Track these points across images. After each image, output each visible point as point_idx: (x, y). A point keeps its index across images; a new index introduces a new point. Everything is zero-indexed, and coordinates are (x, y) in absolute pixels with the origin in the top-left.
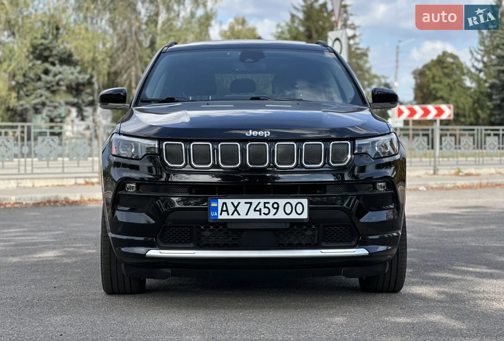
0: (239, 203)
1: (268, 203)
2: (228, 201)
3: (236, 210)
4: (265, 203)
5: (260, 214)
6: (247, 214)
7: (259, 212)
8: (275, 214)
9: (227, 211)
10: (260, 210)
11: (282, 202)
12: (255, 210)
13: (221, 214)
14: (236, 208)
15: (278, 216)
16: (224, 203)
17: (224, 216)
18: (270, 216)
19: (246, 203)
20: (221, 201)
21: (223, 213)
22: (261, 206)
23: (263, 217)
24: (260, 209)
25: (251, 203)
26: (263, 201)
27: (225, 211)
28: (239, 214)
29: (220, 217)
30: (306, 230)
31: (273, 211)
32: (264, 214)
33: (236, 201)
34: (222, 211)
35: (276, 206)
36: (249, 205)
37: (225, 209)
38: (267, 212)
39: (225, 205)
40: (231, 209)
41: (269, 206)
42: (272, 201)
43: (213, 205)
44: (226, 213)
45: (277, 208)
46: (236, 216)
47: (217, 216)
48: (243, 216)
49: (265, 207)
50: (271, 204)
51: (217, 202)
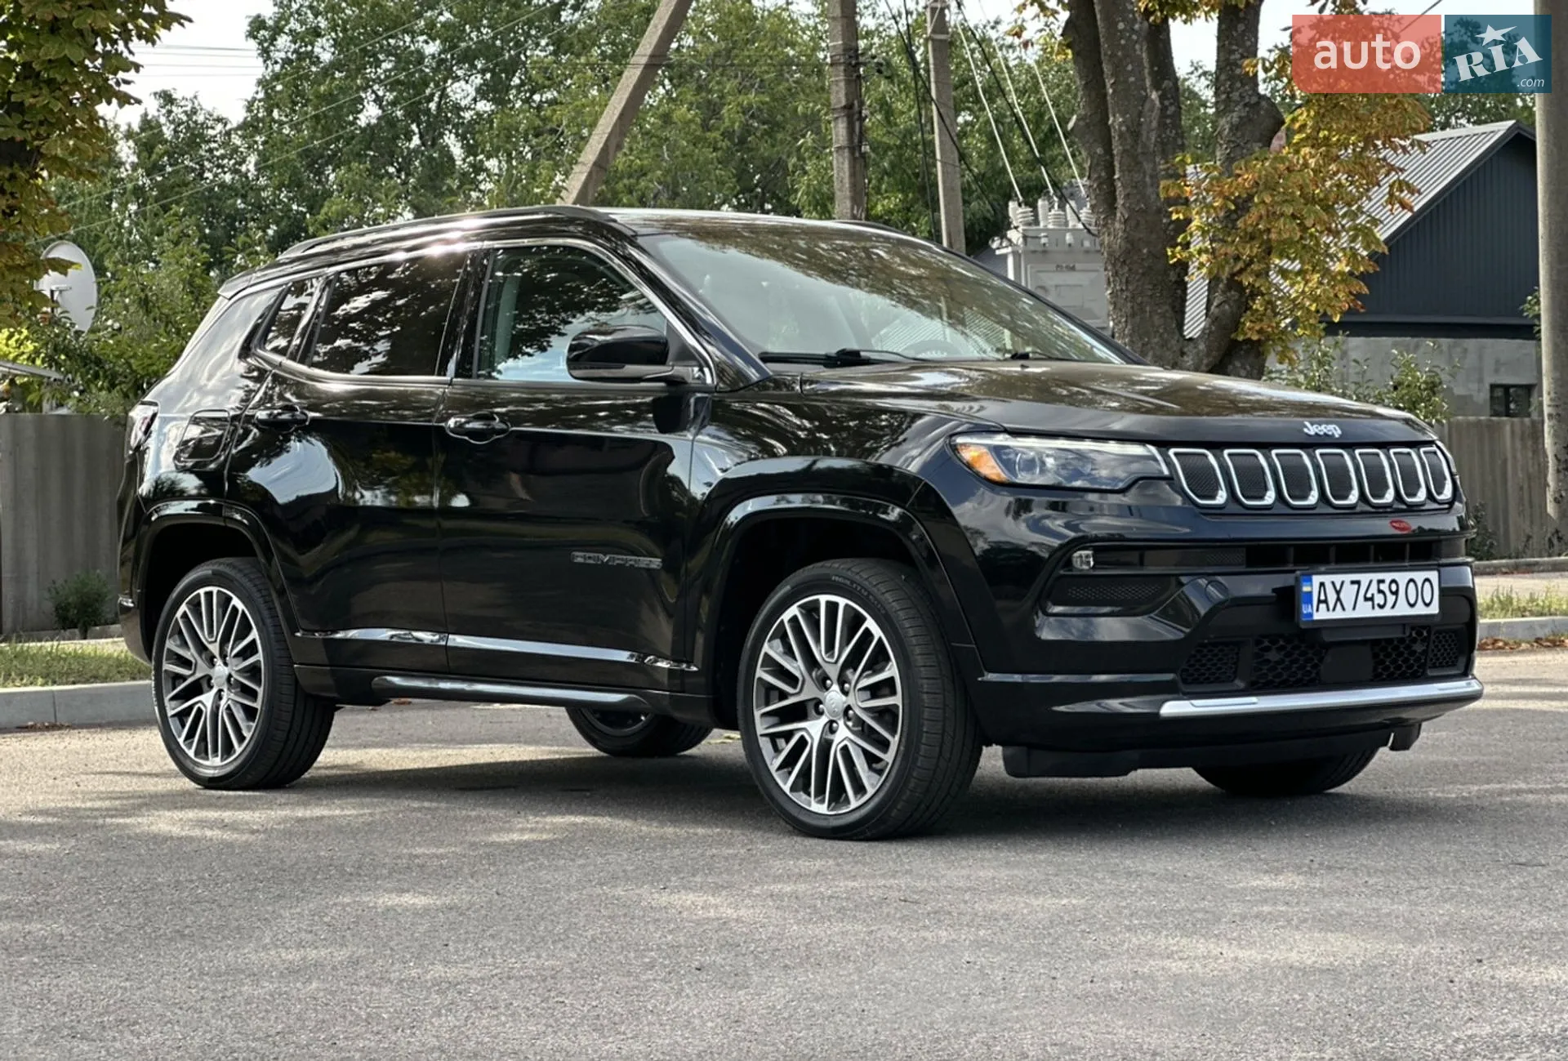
0: (1343, 583)
1: (1385, 581)
2: (1327, 579)
3: (1338, 599)
4: (1381, 581)
5: (1373, 607)
6: (1354, 608)
7: (1370, 603)
8: (1393, 607)
9: (1325, 601)
10: (1372, 599)
11: (1402, 579)
12: (1366, 599)
13: (1317, 610)
14: (1338, 593)
15: (1398, 612)
16: (1322, 584)
17: (1321, 614)
18: (1387, 612)
19: (1353, 582)
20: (1317, 579)
21: (1320, 606)
22: (1373, 589)
23: (1378, 613)
24: (1373, 595)
25: (1358, 583)
26: (1375, 577)
27: (1322, 602)
28: (1344, 609)
29: (1317, 617)
31: (1391, 598)
32: (1379, 605)
33: (1338, 579)
34: (1320, 601)
35: (1394, 587)
36: (1356, 586)
37: (1322, 597)
38: (1382, 603)
39: (1322, 589)
40: (1332, 597)
41: (1384, 587)
42: (1388, 576)
43: (1306, 589)
44: (1324, 606)
45: (1396, 593)
46: (1339, 614)
47: (1311, 615)
48: (1349, 614)
49: (1380, 591)
50: (1388, 582)
51: (1311, 580)
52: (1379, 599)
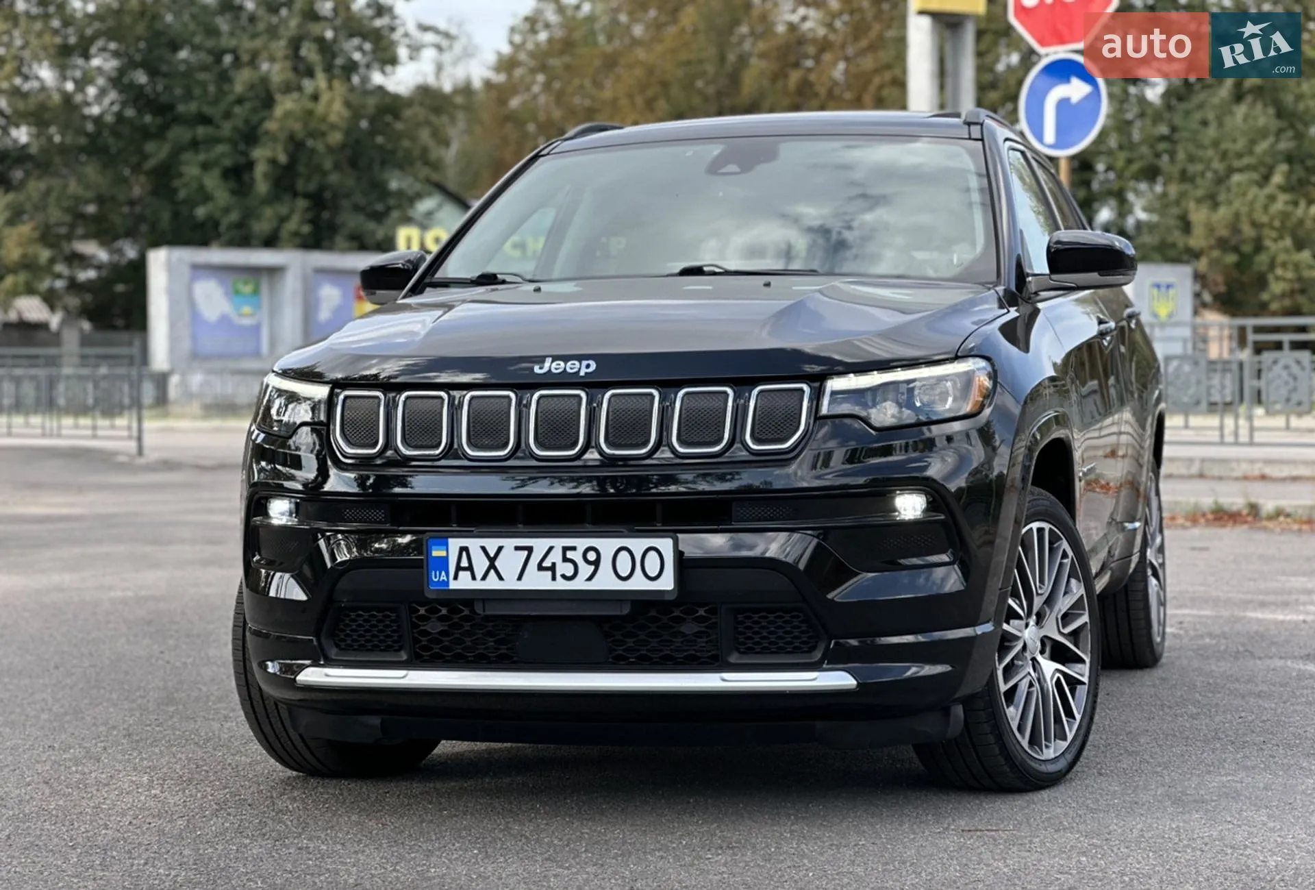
0: (500, 549)
1: (574, 548)
2: (474, 544)
3: (492, 566)
4: (565, 549)
5: (554, 578)
6: (520, 578)
7: (549, 573)
8: (590, 579)
9: (470, 568)
10: (553, 568)
11: (607, 546)
12: (540, 567)
13: (456, 578)
14: (492, 560)
15: (597, 585)
16: (464, 549)
17: (464, 582)
18: (579, 584)
19: (517, 548)
20: (455, 544)
21: (461, 573)
22: (556, 556)
23: (561, 585)
24: (554, 564)
25: (530, 550)
26: (559, 543)
27: (464, 569)
28: (501, 578)
29: (453, 585)
30: (679, 620)
31: (585, 570)
32: (564, 576)
33: (492, 544)
34: (459, 568)
35: (592, 556)
36: (526, 553)
37: (464, 563)
38: (570, 573)
39: (464, 554)
40: (481, 564)
41: (576, 556)
42: (582, 543)
43: (437, 553)
44: (468, 573)
45: (596, 563)
46: (492, 583)
47: (447, 583)
48: (510, 583)
49: (565, 559)
50: (581, 550)
51: (447, 545)
52: (568, 569)
